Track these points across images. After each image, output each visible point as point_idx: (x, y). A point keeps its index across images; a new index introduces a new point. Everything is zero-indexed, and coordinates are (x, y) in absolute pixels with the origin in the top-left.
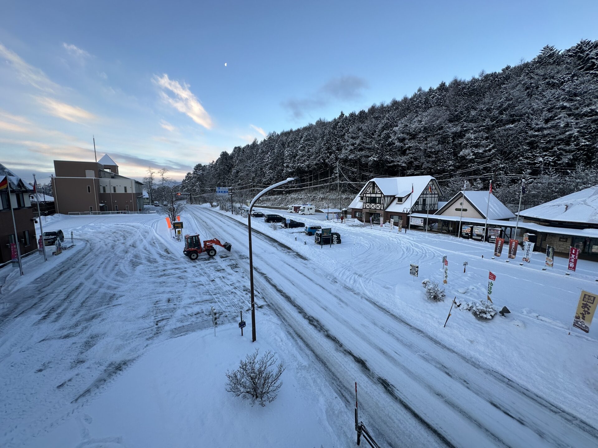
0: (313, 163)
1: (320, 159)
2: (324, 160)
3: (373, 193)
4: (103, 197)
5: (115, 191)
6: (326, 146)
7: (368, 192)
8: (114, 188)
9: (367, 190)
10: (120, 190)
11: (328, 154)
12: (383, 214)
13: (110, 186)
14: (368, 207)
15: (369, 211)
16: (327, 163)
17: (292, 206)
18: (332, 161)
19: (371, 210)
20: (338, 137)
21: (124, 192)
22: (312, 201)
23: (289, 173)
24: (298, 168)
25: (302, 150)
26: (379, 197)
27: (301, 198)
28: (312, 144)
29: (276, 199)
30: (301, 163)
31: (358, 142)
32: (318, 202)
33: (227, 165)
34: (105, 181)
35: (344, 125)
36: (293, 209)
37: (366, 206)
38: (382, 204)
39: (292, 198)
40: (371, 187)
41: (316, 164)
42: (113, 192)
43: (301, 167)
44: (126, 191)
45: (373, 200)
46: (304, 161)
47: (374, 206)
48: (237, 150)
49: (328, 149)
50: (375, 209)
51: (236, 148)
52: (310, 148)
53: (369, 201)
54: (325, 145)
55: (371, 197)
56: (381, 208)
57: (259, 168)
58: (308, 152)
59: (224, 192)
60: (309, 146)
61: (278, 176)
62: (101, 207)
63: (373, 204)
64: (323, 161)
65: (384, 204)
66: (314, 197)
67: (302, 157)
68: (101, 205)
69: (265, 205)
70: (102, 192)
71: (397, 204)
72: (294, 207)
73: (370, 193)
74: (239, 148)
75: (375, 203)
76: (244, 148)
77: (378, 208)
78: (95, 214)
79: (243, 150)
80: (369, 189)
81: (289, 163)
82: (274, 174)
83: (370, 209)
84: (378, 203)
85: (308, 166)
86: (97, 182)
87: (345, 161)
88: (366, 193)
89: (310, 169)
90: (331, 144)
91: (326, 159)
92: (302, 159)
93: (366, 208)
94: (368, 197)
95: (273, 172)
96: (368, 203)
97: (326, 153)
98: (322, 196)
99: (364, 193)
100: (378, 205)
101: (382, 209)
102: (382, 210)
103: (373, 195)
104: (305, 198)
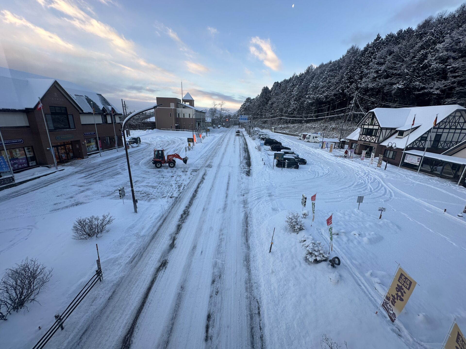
0: (331, 93)
1: (339, 89)
2: (343, 90)
3: (371, 125)
4: (178, 120)
5: (184, 117)
6: (349, 75)
7: (366, 124)
8: (184, 114)
9: (366, 121)
10: (187, 116)
11: (348, 84)
12: (376, 147)
13: (182, 113)
14: (363, 140)
15: (364, 143)
16: (345, 93)
17: (302, 134)
18: (351, 91)
19: (365, 142)
20: (364, 65)
21: (188, 117)
22: (323, 130)
23: (309, 104)
24: (317, 99)
25: (324, 81)
26: (375, 129)
27: (315, 128)
28: (334, 75)
29: (294, 127)
30: (320, 94)
31: (383, 68)
32: (329, 131)
34: (179, 110)
35: (374, 50)
36: (302, 136)
37: (362, 137)
38: (378, 137)
39: (306, 127)
40: (370, 118)
41: (335, 95)
42: (183, 117)
43: (319, 98)
44: (190, 117)
45: (369, 132)
46: (324, 92)
47: (369, 139)
48: (277, 85)
49: (350, 78)
50: (370, 142)
51: (275, 83)
52: (332, 79)
53: (366, 134)
54: (347, 74)
55: (368, 129)
56: (376, 140)
57: (287, 100)
58: (329, 82)
59: (245, 119)
60: (331, 77)
61: (301, 106)
62: (176, 126)
63: (368, 137)
64: (341, 91)
65: (379, 137)
66: (326, 127)
67: (322, 88)
68: (176, 125)
69: (284, 132)
70: (178, 117)
71: (396, 137)
72: (304, 135)
73: (369, 125)
74: (278, 82)
75: (371, 135)
76: (281, 83)
77: (372, 141)
78: (173, 130)
79: (281, 85)
80: (368, 119)
81: (311, 94)
82: (297, 105)
83: (365, 141)
84: (374, 136)
85: (326, 97)
86: (175, 110)
87: (366, 90)
88: (365, 125)
89: (328, 100)
90: (354, 72)
91: (345, 90)
92: (322, 90)
93: (361, 140)
94: (366, 129)
95: (297, 103)
96: (364, 135)
97: (346, 83)
98: (334, 126)
99: (363, 125)
100: (373, 137)
101: (376, 142)
102: (376, 143)
103: (371, 127)
104: (318, 128)
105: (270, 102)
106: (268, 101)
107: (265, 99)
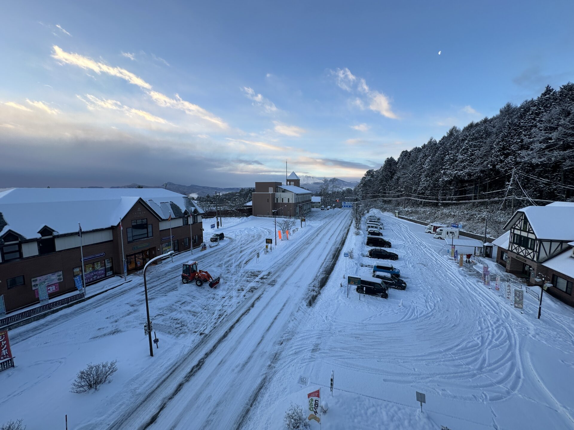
0: (475, 170)
1: (488, 164)
2: (494, 166)
3: (525, 231)
4: (276, 205)
5: (283, 201)
6: (501, 145)
7: (517, 227)
8: (283, 199)
9: (517, 223)
10: (286, 201)
11: (502, 158)
12: (536, 269)
13: (280, 198)
14: (515, 251)
15: (516, 257)
16: (498, 170)
17: (432, 226)
18: (507, 167)
19: (519, 256)
20: (525, 130)
21: (287, 202)
22: (467, 220)
23: (445, 182)
24: (455, 176)
25: (464, 153)
26: (532, 239)
27: (454, 215)
28: (479, 145)
29: (424, 212)
30: (459, 170)
31: (554, 135)
32: (476, 223)
33: (390, 171)
34: (279, 195)
35: (540, 109)
36: (432, 229)
37: (513, 248)
38: (536, 251)
39: (442, 214)
40: (522, 220)
41: (482, 171)
42: (281, 202)
43: (459, 176)
44: (289, 201)
45: (522, 242)
46: (464, 167)
47: (524, 251)
48: (405, 154)
49: (504, 148)
50: (525, 257)
51: (403, 152)
52: (476, 150)
53: (518, 242)
54: (498, 144)
55: (520, 236)
56: (534, 257)
57: (417, 174)
58: (472, 155)
59: (349, 206)
60: (474, 147)
61: (436, 184)
62: (273, 213)
63: (523, 248)
64: (491, 167)
65: (539, 252)
66: (472, 215)
67: (462, 162)
68: (273, 211)
69: (411, 218)
70: (276, 202)
72: (434, 227)
73: (520, 230)
74: (406, 151)
75: (527, 248)
76: (411, 152)
77: (529, 257)
78: (270, 217)
79: (410, 154)
80: (518, 222)
81: (448, 169)
82: (430, 182)
83: (518, 254)
84: (530, 249)
85: (469, 174)
86: (273, 195)
88: (515, 228)
89: (472, 178)
90: (509, 141)
91: (497, 164)
92: (461, 165)
93: (512, 251)
94: (517, 235)
95: (429, 180)
96: (516, 244)
97: (498, 156)
99: (512, 228)
100: (530, 251)
101: (535, 259)
102: (535, 261)
103: (524, 234)
104: (459, 216)
105: (395, 177)
106: (394, 174)
107: (389, 173)
